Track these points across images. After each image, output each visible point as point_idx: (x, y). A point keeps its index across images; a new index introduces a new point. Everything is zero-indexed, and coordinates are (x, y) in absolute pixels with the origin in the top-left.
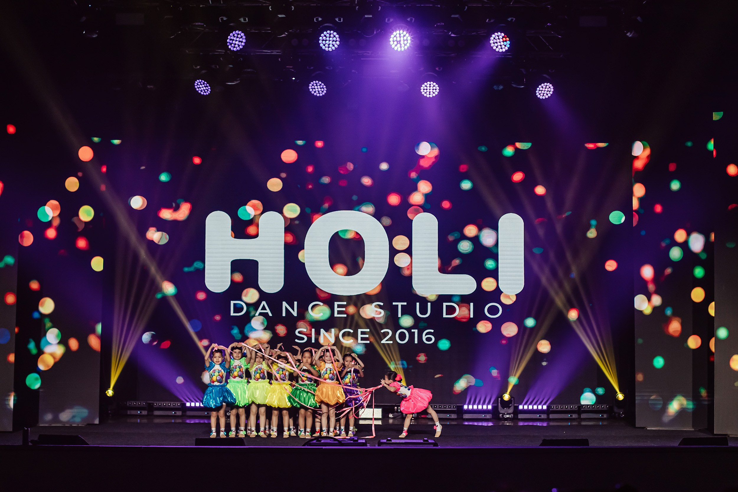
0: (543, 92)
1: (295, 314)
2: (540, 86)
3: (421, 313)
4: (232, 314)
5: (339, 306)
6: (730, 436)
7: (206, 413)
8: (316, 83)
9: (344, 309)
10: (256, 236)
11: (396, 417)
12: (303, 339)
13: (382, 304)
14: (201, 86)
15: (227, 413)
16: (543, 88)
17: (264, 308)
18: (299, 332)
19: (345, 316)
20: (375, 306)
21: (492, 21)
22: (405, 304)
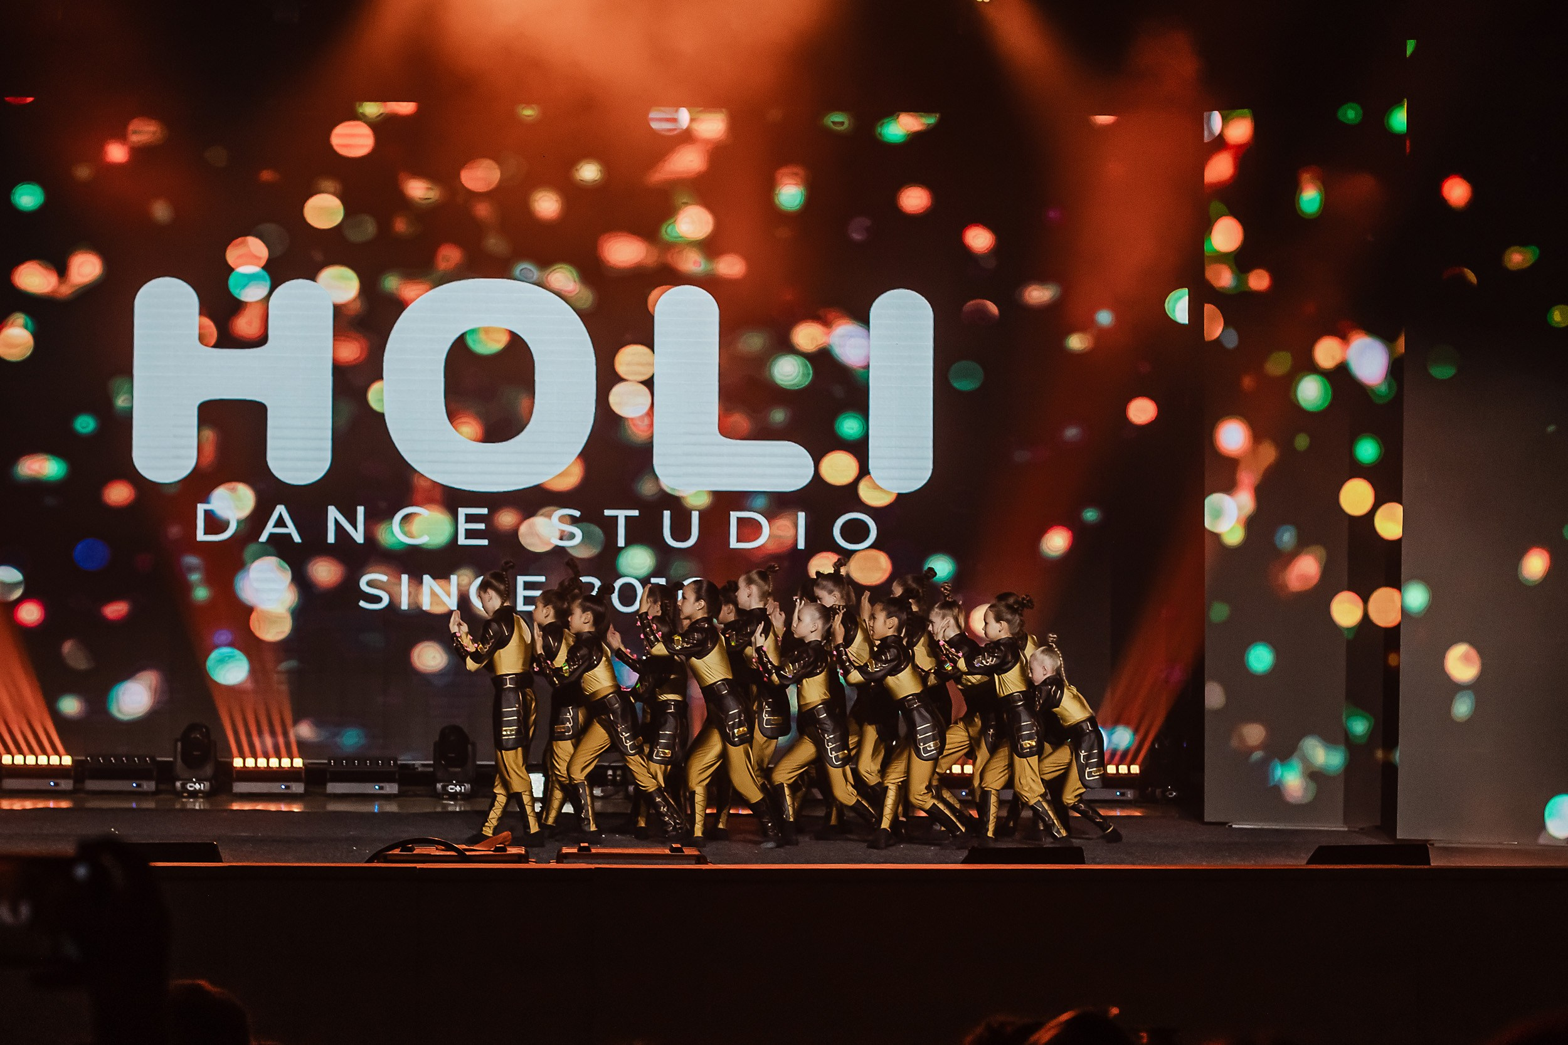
1: (359, 537)
3: (675, 536)
4: (201, 536)
5: (470, 518)
6: (1435, 845)
7: (134, 785)
9: (482, 526)
10: (261, 340)
11: (611, 796)
12: (379, 599)
13: (577, 514)
15: (188, 785)
17: (280, 523)
18: (370, 584)
19: (485, 542)
20: (562, 519)
22: (636, 513)
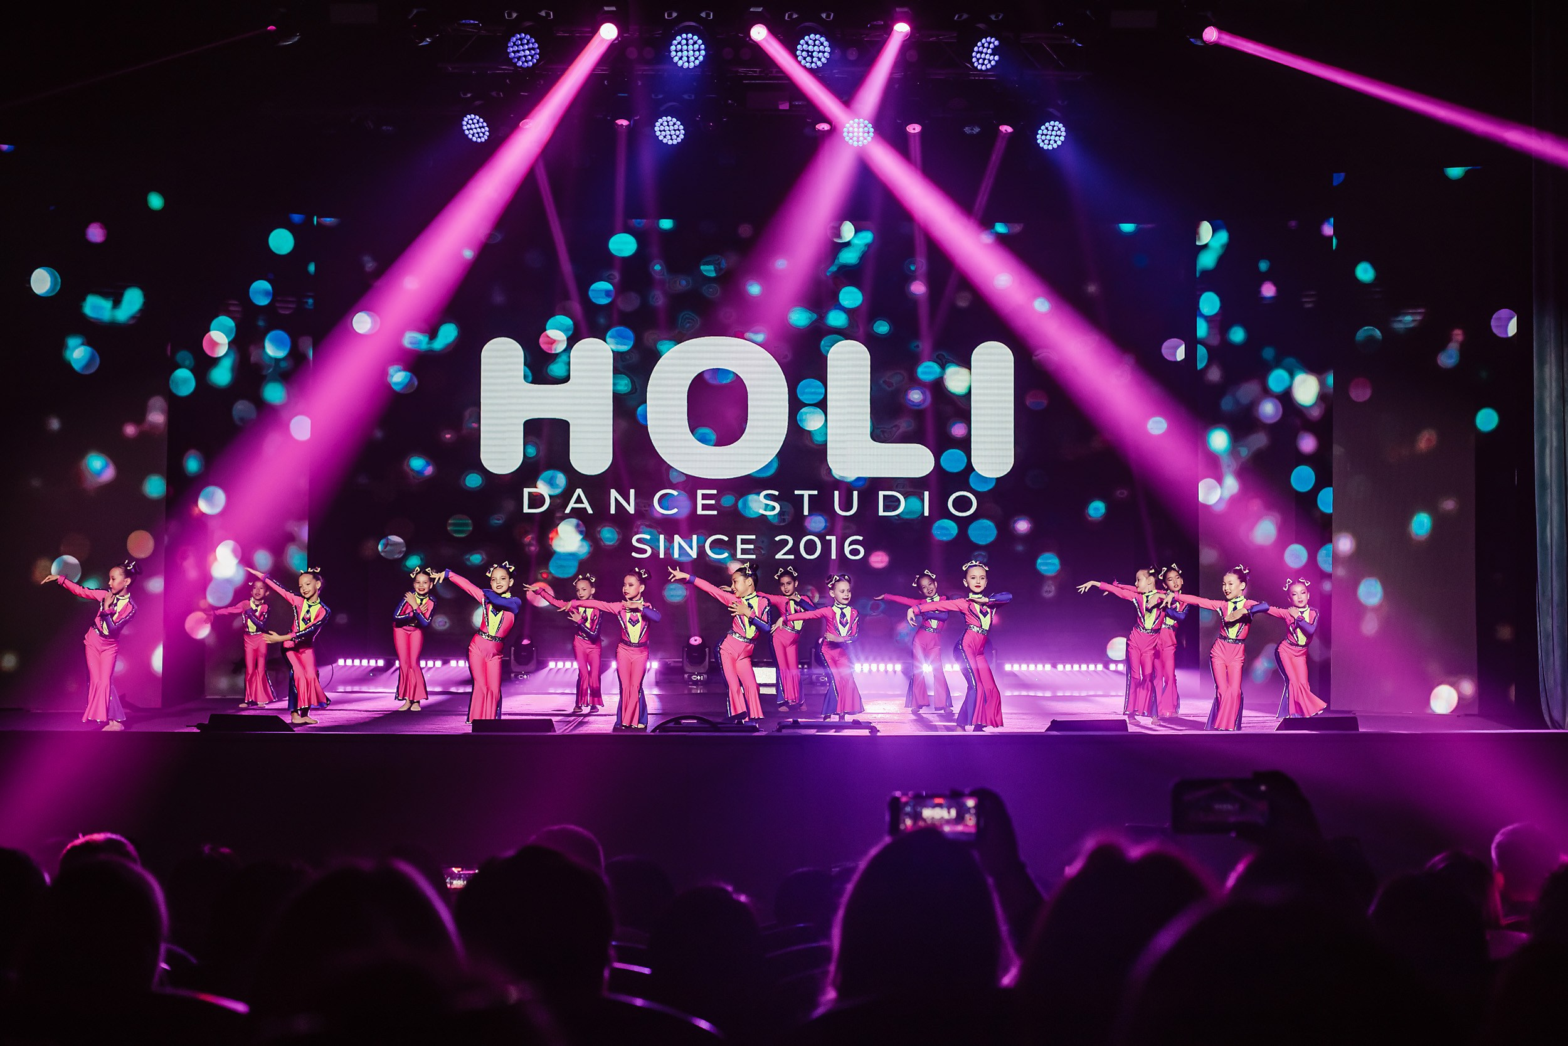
0: (1048, 137)
1: (631, 509)
2: (1043, 127)
3: (841, 509)
5: (705, 497)
8: (668, 122)
9: (713, 502)
10: (566, 379)
12: (645, 551)
13: (776, 493)
14: (473, 126)
16: (1048, 130)
17: (579, 500)
18: (639, 541)
19: (715, 513)
20: (767, 497)
21: (965, 16)
22: (815, 492)
